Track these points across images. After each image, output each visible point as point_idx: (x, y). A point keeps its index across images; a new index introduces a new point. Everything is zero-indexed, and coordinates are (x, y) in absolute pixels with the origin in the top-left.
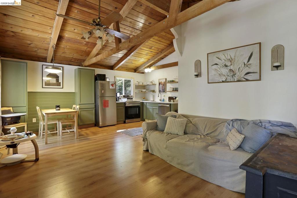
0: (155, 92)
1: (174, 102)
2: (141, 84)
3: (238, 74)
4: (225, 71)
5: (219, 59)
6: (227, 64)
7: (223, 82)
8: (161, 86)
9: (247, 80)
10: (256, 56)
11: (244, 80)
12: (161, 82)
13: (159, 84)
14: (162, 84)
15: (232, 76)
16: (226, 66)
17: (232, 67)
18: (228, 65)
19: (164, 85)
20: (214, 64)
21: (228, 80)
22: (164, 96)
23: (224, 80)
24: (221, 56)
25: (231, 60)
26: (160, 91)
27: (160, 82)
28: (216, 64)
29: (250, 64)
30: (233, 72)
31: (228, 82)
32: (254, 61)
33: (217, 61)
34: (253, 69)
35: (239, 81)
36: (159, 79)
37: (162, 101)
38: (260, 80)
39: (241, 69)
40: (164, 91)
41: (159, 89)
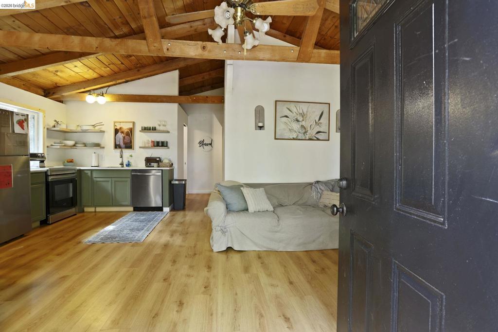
0: (104, 148)
1: (158, 167)
2: (63, 127)
3: (309, 131)
4: (296, 126)
5: (290, 111)
6: (298, 119)
7: (294, 139)
8: (120, 135)
9: (318, 139)
10: (325, 115)
11: (315, 139)
12: (120, 128)
13: (116, 131)
14: (122, 132)
15: (304, 133)
16: (298, 121)
17: (303, 123)
18: (300, 120)
19: (127, 134)
20: (283, 115)
21: (299, 138)
22: (131, 156)
23: (295, 137)
24: (292, 106)
25: (303, 115)
26: (117, 146)
27: (118, 127)
28: (286, 117)
29: (321, 123)
30: (305, 128)
31: (299, 140)
32: (324, 120)
33: (287, 113)
34: (324, 128)
35: (310, 139)
36: (115, 122)
37: (125, 165)
38: (329, 140)
39: (313, 127)
40: (129, 145)
41: (115, 142)
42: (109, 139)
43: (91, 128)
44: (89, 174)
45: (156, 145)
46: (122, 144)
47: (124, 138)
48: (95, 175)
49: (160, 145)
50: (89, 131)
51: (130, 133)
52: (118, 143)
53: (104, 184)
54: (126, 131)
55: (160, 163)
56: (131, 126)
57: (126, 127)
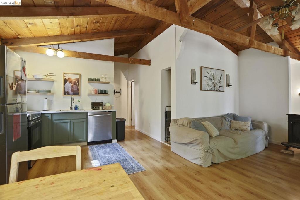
3: (216, 86)
4: (210, 83)
5: (208, 73)
6: (212, 78)
7: (210, 90)
8: (68, 84)
9: (220, 91)
10: (222, 77)
11: (219, 90)
12: (69, 79)
13: (65, 81)
14: (71, 82)
15: (214, 87)
16: (211, 80)
17: (213, 81)
18: (212, 79)
19: (75, 83)
20: (205, 76)
21: (212, 90)
22: (79, 101)
23: (210, 89)
24: (209, 71)
25: (213, 76)
26: (66, 93)
27: (67, 78)
28: (206, 77)
29: (221, 81)
30: (214, 84)
31: (212, 91)
32: (222, 80)
33: (207, 75)
34: (222, 85)
35: (217, 91)
36: (64, 74)
37: (74, 109)
38: (224, 91)
39: (217, 83)
40: (76, 93)
41: (64, 90)
42: (58, 87)
43: (44, 77)
44: (50, 117)
45: (100, 92)
46: (70, 91)
47: (72, 86)
48: (54, 118)
49: (103, 92)
50: (42, 80)
51: (78, 82)
52: (66, 91)
53: (63, 125)
54: (74, 81)
55: (104, 106)
56: (78, 77)
57: (74, 78)
